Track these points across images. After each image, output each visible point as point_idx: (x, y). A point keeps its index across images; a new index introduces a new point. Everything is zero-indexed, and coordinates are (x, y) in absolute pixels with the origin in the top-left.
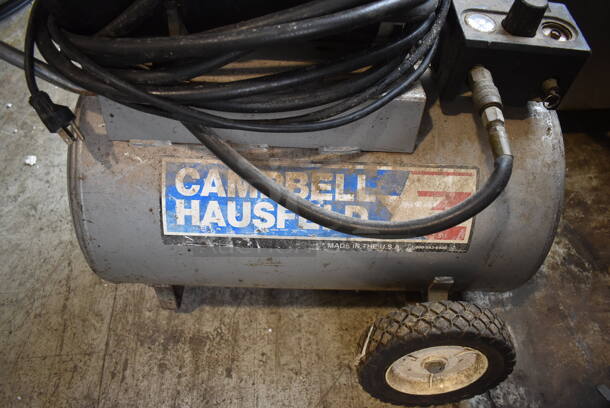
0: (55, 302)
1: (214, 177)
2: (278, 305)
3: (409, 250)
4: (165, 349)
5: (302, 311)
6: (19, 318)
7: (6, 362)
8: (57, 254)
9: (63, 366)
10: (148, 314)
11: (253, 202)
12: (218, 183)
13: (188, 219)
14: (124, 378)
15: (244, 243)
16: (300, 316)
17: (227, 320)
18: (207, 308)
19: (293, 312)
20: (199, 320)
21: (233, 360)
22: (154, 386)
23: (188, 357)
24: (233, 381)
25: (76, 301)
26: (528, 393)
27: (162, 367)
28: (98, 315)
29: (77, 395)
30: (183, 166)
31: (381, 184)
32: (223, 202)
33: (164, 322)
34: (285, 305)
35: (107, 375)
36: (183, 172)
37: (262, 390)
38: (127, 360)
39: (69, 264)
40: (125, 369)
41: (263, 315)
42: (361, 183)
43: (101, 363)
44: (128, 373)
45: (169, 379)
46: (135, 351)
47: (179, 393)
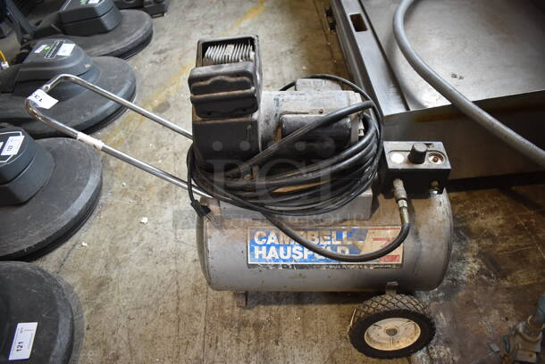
0: (171, 306)
1: (273, 235)
2: (303, 304)
3: (371, 268)
4: (239, 331)
5: (317, 307)
6: (151, 316)
7: (146, 341)
8: (169, 277)
9: (181, 342)
10: (227, 311)
11: (292, 246)
12: (275, 238)
13: (260, 256)
14: (217, 347)
15: (288, 267)
16: (316, 310)
17: (273, 313)
18: (262, 307)
19: (312, 308)
20: (257, 314)
21: (279, 336)
22: (235, 351)
23: (252, 334)
24: (280, 347)
25: (184, 304)
26: (452, 351)
27: (238, 341)
28: (198, 312)
29: (190, 357)
30: (258, 230)
31: (354, 235)
32: (277, 247)
33: (237, 316)
34: (306, 304)
35: (207, 346)
36: (258, 233)
37: (296, 352)
38: (217, 338)
39: (177, 283)
40: (217, 342)
41: (294, 310)
42: (344, 236)
43: (202, 339)
44: (219, 344)
45: (243, 347)
46: (222, 332)
47: (249, 354)
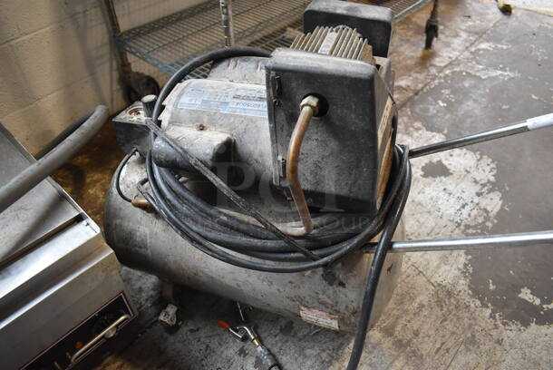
4: (410, 341)
14: (442, 344)
22: (426, 327)
23: (399, 328)
27: (416, 334)
33: (401, 358)
35: (452, 352)
38: (436, 353)
40: (440, 348)
43: (453, 363)
44: (438, 346)
45: (416, 324)
46: (428, 355)
47: (414, 314)
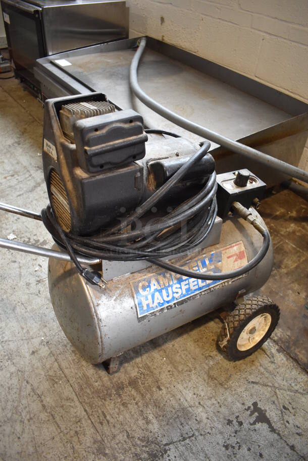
0: (36, 407)
1: (153, 282)
2: (159, 346)
3: (230, 283)
4: (120, 395)
5: (173, 343)
6: (18, 428)
7: (29, 455)
8: (15, 381)
9: (68, 436)
10: (96, 384)
11: (172, 286)
12: (156, 283)
13: (148, 305)
14: (108, 422)
15: (171, 306)
16: (173, 346)
17: (140, 365)
18: (126, 365)
19: (169, 346)
20: (126, 372)
21: (157, 382)
22: (127, 416)
23: (133, 392)
24: (164, 391)
25: (48, 399)
27: (124, 405)
28: (68, 399)
29: (88, 445)
30: (139, 282)
31: (214, 259)
32: (160, 291)
33: (109, 383)
34: (163, 344)
35: (97, 425)
36: (140, 285)
37: (180, 387)
38: (103, 412)
39: (27, 382)
40: (105, 417)
41: (156, 354)
42: (207, 262)
43: (89, 421)
44: (108, 417)
45: (132, 408)
46: (104, 405)
47: (142, 411)
